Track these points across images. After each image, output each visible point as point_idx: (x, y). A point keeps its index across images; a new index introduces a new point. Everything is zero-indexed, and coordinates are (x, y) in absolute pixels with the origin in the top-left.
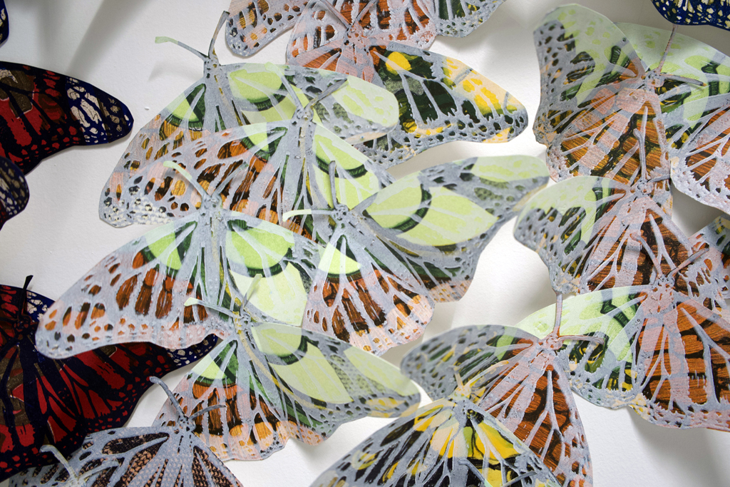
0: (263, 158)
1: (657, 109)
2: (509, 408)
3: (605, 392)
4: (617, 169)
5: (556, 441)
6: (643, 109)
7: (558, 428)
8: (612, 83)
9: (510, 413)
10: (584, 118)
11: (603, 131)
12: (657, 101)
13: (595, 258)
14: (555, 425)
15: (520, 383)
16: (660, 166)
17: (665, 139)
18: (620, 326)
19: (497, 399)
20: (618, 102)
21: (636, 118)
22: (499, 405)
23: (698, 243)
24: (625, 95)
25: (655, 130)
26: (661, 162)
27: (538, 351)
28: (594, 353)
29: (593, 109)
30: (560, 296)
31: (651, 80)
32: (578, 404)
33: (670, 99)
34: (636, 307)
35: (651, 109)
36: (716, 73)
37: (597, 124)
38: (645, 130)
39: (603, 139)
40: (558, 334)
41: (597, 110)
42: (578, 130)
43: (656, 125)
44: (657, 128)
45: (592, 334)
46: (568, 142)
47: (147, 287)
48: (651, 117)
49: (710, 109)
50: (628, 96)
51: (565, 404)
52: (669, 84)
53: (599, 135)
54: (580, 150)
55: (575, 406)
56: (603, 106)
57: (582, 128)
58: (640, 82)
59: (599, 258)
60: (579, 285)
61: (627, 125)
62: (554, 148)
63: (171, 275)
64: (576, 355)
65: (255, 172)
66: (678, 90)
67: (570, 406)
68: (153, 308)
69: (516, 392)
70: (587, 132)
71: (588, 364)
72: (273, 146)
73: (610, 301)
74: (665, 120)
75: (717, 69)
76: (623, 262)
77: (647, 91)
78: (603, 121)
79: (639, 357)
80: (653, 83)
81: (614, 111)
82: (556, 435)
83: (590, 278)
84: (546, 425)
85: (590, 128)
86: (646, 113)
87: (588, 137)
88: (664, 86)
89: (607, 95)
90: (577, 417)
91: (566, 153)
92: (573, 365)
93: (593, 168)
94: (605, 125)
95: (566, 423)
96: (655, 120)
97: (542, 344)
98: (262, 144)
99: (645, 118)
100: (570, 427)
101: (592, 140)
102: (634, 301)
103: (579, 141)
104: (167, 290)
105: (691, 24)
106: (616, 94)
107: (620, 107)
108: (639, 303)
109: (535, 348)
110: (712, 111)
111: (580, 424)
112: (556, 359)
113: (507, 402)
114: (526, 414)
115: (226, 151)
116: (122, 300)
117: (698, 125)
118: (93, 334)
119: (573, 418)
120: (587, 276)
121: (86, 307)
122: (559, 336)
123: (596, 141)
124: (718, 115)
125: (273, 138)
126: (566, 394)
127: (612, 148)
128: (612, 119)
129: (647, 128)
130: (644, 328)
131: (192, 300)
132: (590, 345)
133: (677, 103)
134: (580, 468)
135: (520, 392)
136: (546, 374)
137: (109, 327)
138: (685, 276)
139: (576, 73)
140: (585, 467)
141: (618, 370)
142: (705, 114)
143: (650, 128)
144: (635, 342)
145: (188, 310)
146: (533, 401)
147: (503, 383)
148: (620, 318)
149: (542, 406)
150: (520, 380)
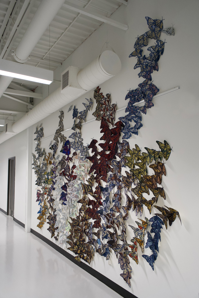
68: (76, 174)
115: (77, 168)
121: (73, 174)
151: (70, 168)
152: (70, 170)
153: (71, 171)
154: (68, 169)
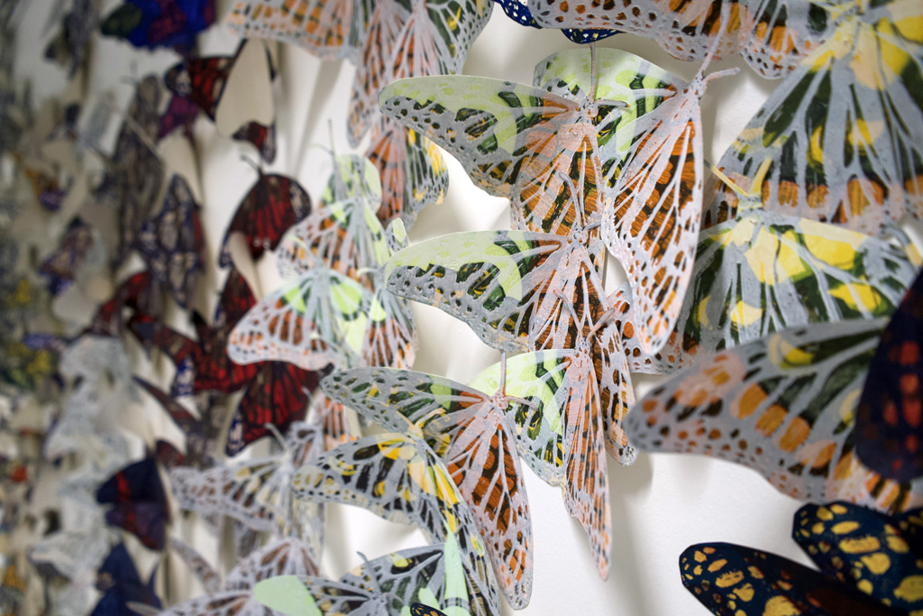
0: (344, 228)
1: (594, 143)
2: (471, 460)
3: (543, 463)
4: (561, 217)
5: (506, 506)
6: (582, 146)
7: (508, 492)
8: (538, 125)
9: (473, 465)
10: (532, 164)
11: (551, 176)
12: (593, 132)
13: (540, 316)
14: (506, 489)
15: (479, 437)
16: (596, 210)
17: (601, 178)
18: (552, 393)
19: (462, 449)
20: (560, 142)
21: (577, 156)
22: (464, 455)
23: (619, 302)
24: (565, 132)
25: (593, 168)
26: (597, 206)
27: (489, 409)
28: (534, 420)
29: (536, 154)
30: (504, 354)
31: (587, 110)
32: (524, 470)
33: (604, 129)
34: (563, 372)
35: (589, 145)
36: (642, 87)
37: (546, 170)
38: (584, 169)
39: (551, 185)
40: (504, 393)
41: (542, 154)
42: (530, 178)
43: (593, 161)
44: (595, 165)
45: (530, 398)
46: (525, 192)
47: (286, 324)
48: (589, 153)
49: (638, 134)
50: (568, 133)
51: (513, 469)
52: (603, 111)
53: (548, 181)
54: (534, 199)
55: (521, 472)
56: (547, 148)
57: (534, 175)
58: (576, 115)
59: (543, 316)
60: (527, 345)
61: (569, 166)
62: (515, 199)
63: (300, 316)
64: (520, 419)
65: (340, 239)
66: (611, 117)
67: (517, 471)
68: (291, 338)
69: (475, 445)
70: (539, 179)
71: (529, 430)
72: (348, 218)
73: (543, 364)
74: (601, 155)
75: (644, 82)
76: (560, 322)
77: (586, 124)
78: (551, 164)
79: (567, 431)
80: (589, 113)
81: (558, 152)
82: (506, 499)
83: (537, 338)
84: (499, 486)
85: (541, 174)
86: (585, 150)
87: (540, 184)
88: (599, 114)
89: (544, 138)
90: (522, 484)
91: (524, 203)
92: (519, 429)
93: (544, 218)
94: (552, 169)
95: (514, 489)
96: (593, 156)
97: (492, 401)
98: (341, 218)
99: (584, 155)
100: (516, 493)
101: (542, 187)
102: (561, 366)
103: (534, 190)
104: (298, 326)
105: (599, 38)
106: (556, 133)
107: (563, 147)
108: (565, 369)
109: (487, 405)
110: (640, 136)
111: (525, 492)
112: (504, 419)
113: (470, 453)
114: (484, 470)
115: (323, 226)
116: (272, 330)
117: (629, 155)
118: (258, 351)
119: (519, 484)
120: (535, 335)
121: (252, 333)
122: (505, 396)
123: (546, 188)
124: (645, 140)
125: (347, 213)
126: (513, 458)
127: (558, 194)
128: (557, 161)
129: (586, 167)
130: (570, 397)
131: (315, 335)
132: (530, 410)
133: (611, 132)
134: (523, 539)
135: (478, 446)
136: (497, 433)
137: (266, 348)
138: (601, 341)
139: (475, 127)
140: (527, 539)
141: (552, 442)
142: (634, 140)
143: (589, 167)
144: (564, 412)
145: (313, 342)
146: (489, 458)
147: (465, 434)
148: (552, 384)
149: (495, 467)
150: (478, 434)
151: (200, 243)
152: (201, 266)
153: (221, 276)
154: (181, 247)
